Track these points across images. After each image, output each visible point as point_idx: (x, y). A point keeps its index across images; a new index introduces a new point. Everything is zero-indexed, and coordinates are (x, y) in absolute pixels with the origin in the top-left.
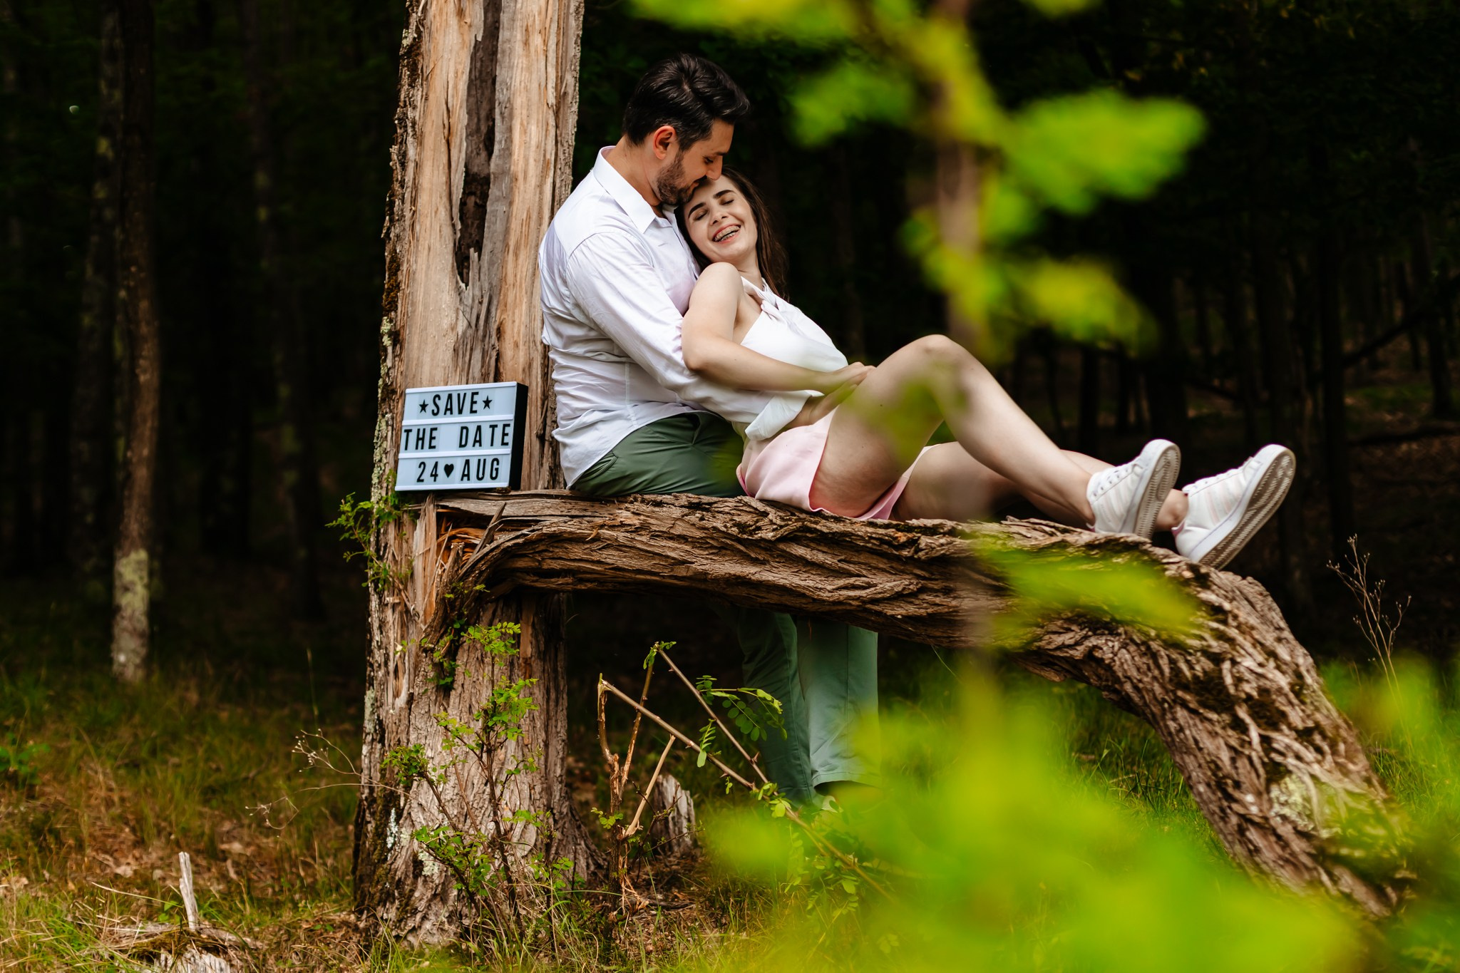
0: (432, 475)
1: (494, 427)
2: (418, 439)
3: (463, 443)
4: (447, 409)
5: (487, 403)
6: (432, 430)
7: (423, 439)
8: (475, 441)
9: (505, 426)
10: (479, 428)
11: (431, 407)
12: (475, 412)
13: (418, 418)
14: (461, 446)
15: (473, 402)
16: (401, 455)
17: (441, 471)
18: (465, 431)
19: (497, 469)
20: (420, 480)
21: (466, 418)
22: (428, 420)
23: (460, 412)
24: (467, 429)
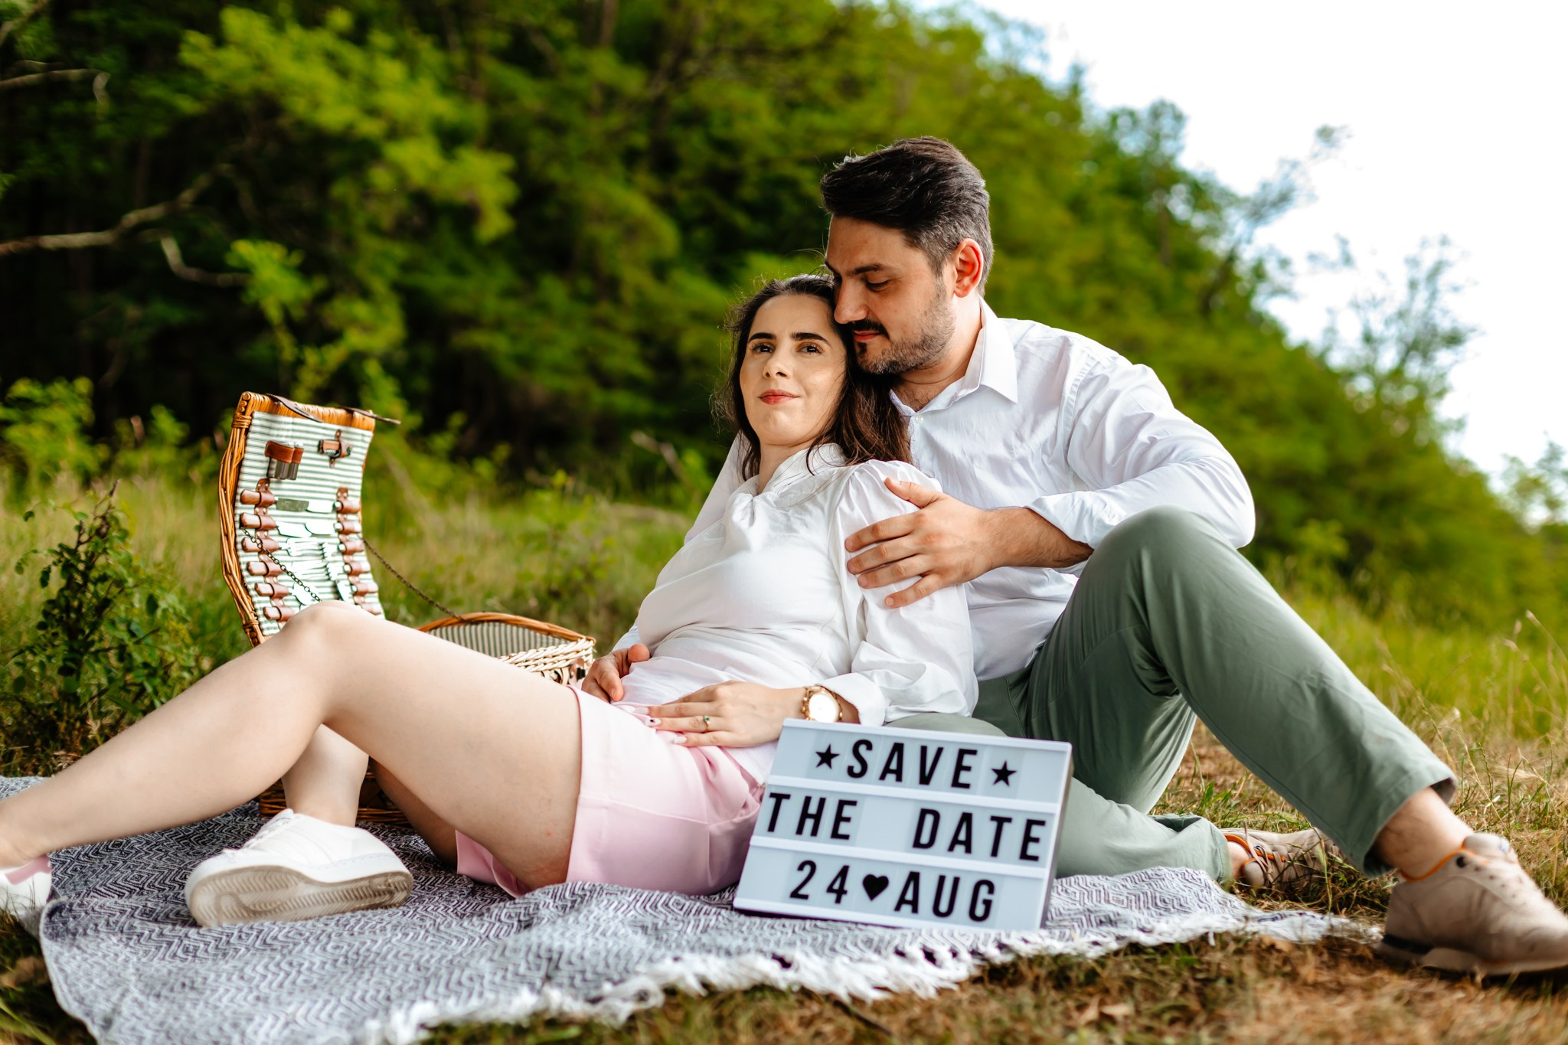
0: (830, 889)
1: (1000, 821)
2: (805, 815)
3: (925, 838)
4: (886, 770)
5: (1003, 774)
6: (842, 804)
7: (817, 818)
8: (955, 841)
9: (1030, 823)
10: (966, 818)
11: (845, 759)
12: (967, 786)
13: (809, 775)
14: (917, 844)
15: (960, 767)
16: (755, 840)
17: (854, 884)
18: (929, 819)
19: (988, 904)
20: (795, 894)
21: (940, 795)
22: (833, 785)
23: (925, 779)
24: (936, 816)
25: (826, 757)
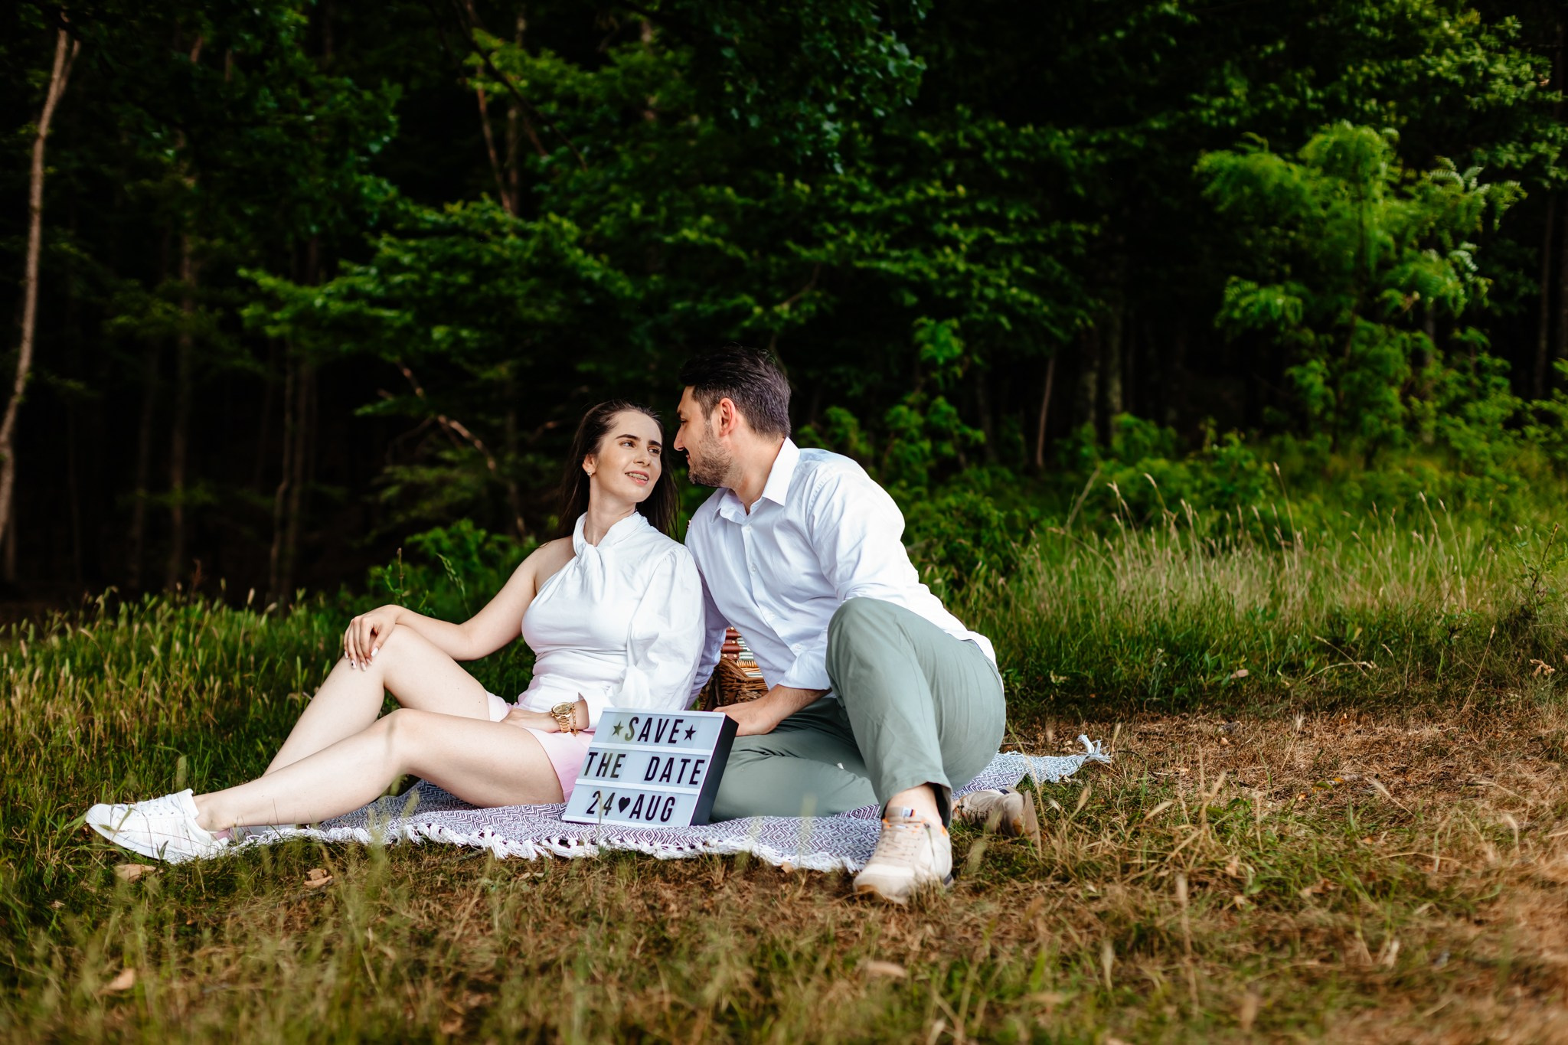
0: (604, 808)
1: (685, 761)
2: (602, 764)
3: (651, 774)
4: (642, 735)
5: (690, 733)
6: (619, 756)
7: (606, 766)
8: (664, 775)
9: (700, 762)
10: (671, 761)
11: (626, 730)
12: (674, 742)
13: (609, 741)
14: (647, 779)
15: (675, 731)
17: (616, 804)
18: (655, 762)
19: (670, 810)
20: (590, 812)
21: (662, 747)
22: (618, 745)
23: (658, 739)
24: (658, 759)
25: (617, 729)
